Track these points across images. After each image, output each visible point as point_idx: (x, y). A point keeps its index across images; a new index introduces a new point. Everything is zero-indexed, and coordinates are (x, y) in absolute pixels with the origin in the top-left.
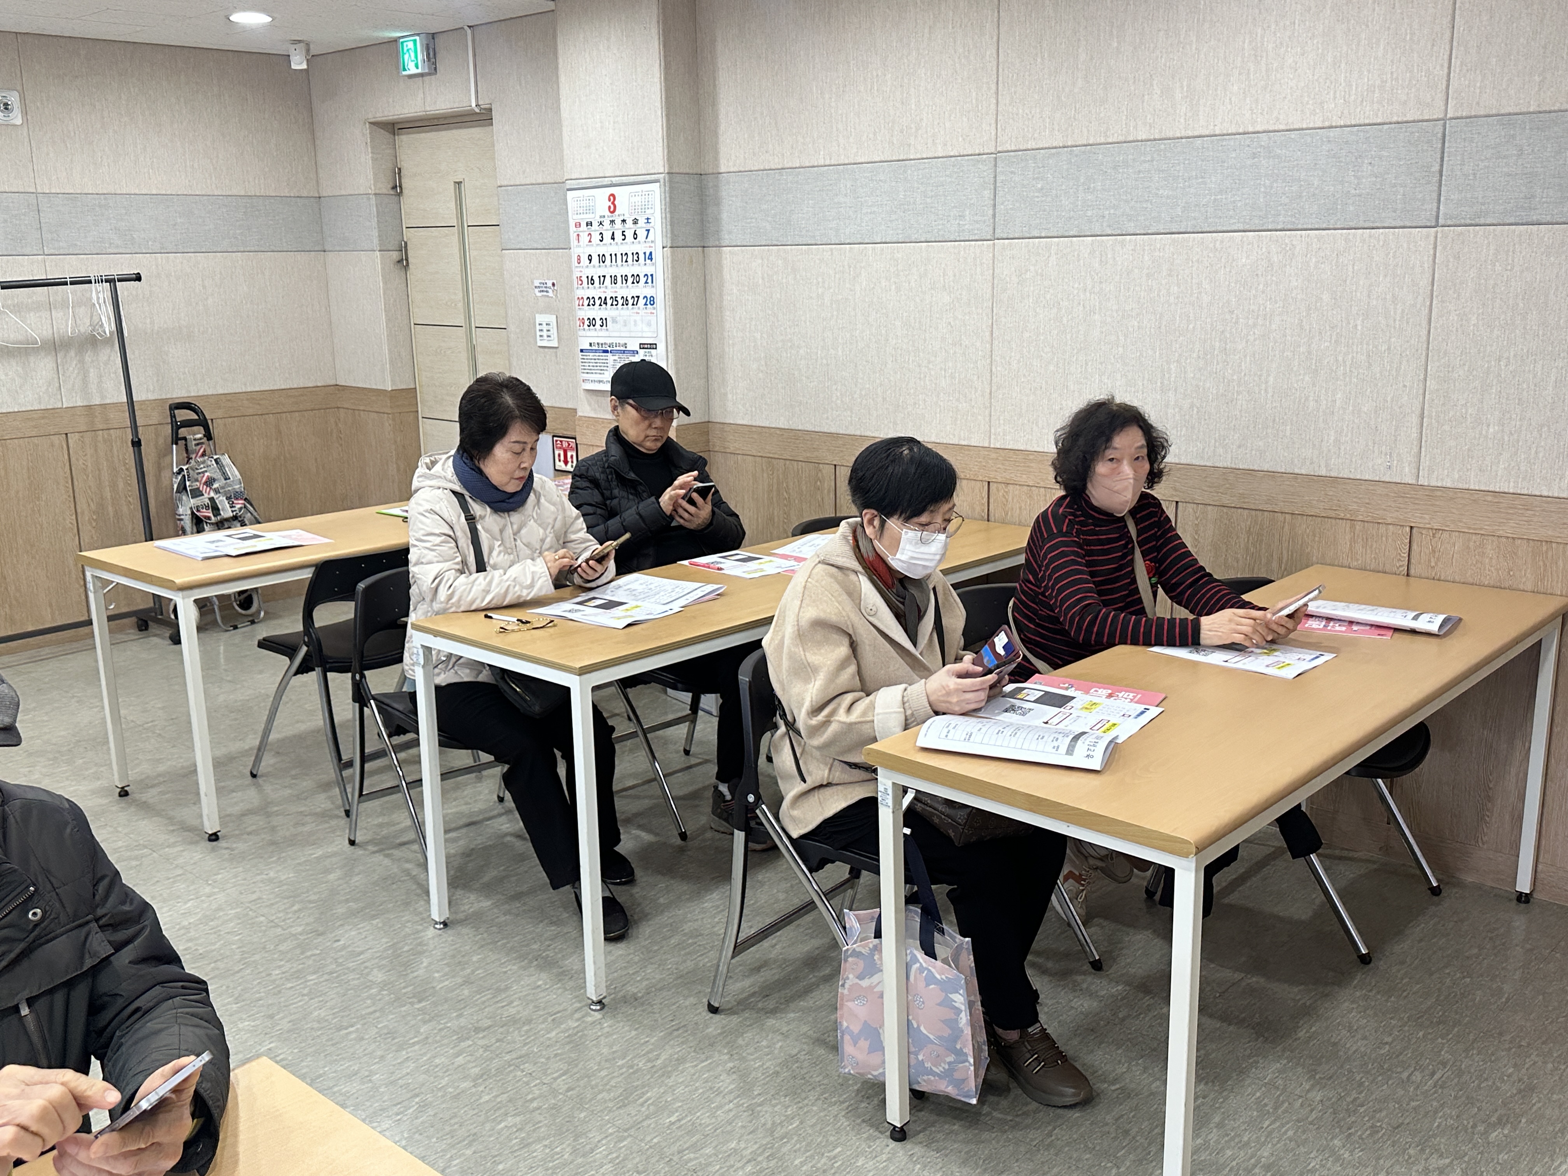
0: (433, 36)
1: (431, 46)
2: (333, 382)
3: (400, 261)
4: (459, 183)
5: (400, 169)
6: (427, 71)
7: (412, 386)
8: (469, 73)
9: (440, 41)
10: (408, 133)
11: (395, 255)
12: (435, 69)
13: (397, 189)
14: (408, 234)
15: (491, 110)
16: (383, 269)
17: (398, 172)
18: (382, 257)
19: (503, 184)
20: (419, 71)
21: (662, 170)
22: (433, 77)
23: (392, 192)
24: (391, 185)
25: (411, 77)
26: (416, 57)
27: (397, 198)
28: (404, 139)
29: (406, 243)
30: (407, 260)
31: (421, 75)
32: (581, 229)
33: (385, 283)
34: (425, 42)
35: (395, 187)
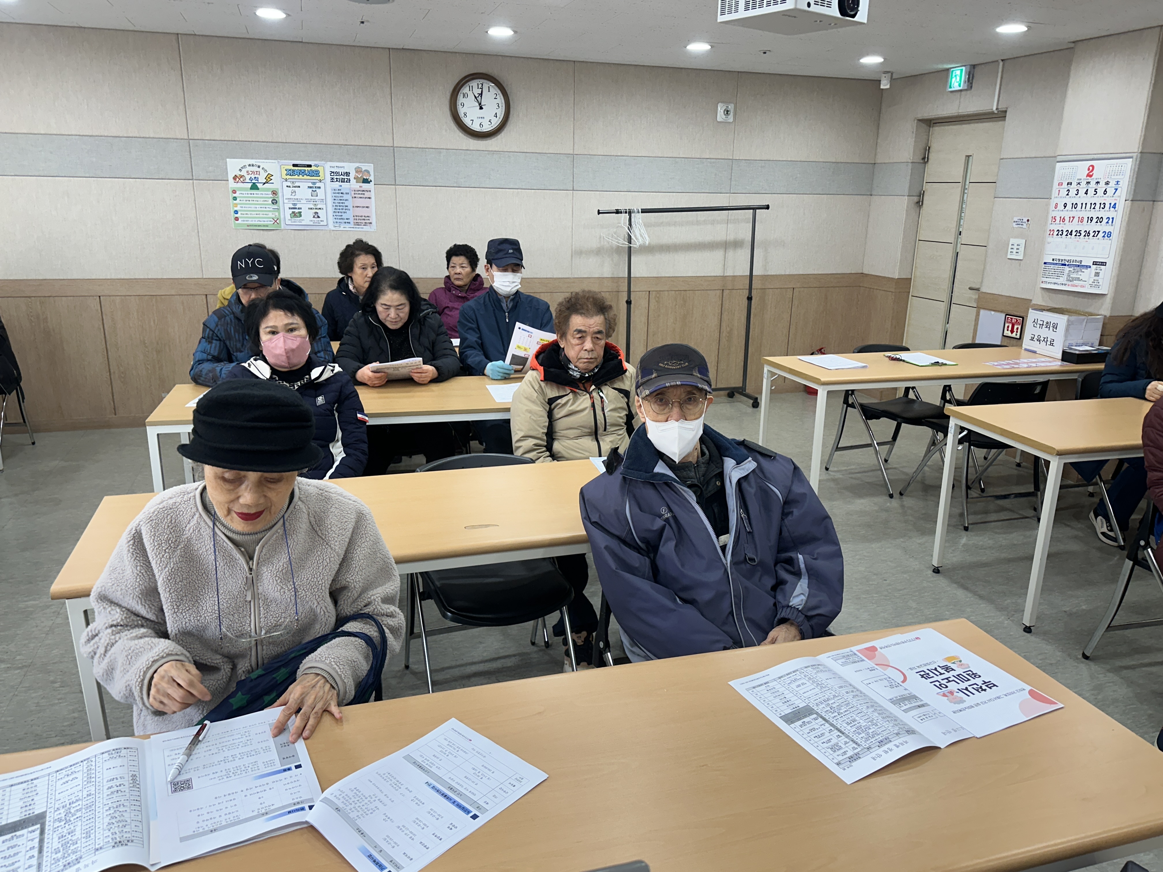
0: (974, 66)
1: (972, 73)
2: (861, 272)
3: (918, 202)
4: (968, 156)
5: (929, 148)
6: (966, 88)
7: (909, 277)
8: (995, 89)
9: (977, 69)
10: (940, 126)
11: (916, 199)
12: (971, 87)
13: (925, 160)
14: (926, 187)
15: (1006, 112)
16: (907, 207)
17: (927, 149)
18: (908, 199)
19: (1005, 157)
20: (961, 88)
21: (1136, 150)
22: (969, 92)
23: (922, 161)
24: (922, 156)
25: (952, 92)
26: (960, 80)
27: (923, 165)
28: (937, 130)
29: (924, 192)
30: (922, 202)
31: (961, 91)
32: (1062, 187)
33: (907, 215)
34: (968, 70)
35: (924, 158)
